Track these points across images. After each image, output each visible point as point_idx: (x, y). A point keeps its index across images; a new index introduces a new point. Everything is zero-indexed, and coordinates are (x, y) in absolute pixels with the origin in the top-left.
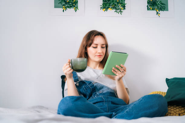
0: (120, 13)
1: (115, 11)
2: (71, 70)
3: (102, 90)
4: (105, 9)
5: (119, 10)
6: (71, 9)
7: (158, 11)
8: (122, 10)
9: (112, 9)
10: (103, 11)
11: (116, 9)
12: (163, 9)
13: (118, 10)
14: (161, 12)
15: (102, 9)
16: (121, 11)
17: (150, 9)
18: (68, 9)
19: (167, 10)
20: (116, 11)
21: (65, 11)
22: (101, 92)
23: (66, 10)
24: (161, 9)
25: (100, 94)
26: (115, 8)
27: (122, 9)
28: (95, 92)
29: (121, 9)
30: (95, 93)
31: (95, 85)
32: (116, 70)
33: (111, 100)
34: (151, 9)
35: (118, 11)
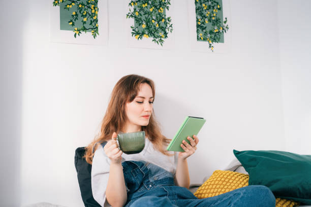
0: (160, 43)
1: (153, 40)
2: (119, 152)
3: (157, 175)
4: (138, 36)
5: (159, 39)
6: (87, 32)
7: (211, 43)
8: (162, 39)
9: (149, 37)
10: (135, 38)
11: (155, 37)
12: (217, 40)
13: (156, 38)
14: (214, 44)
15: (134, 35)
16: (161, 39)
17: (201, 38)
18: (83, 33)
20: (155, 40)
21: (77, 35)
22: (156, 179)
23: (79, 34)
24: (214, 39)
25: (156, 181)
26: (154, 35)
27: (163, 36)
28: (148, 179)
29: (161, 37)
30: (147, 181)
31: (149, 168)
32: (187, 144)
33: (177, 192)
34: (202, 39)
35: (157, 40)
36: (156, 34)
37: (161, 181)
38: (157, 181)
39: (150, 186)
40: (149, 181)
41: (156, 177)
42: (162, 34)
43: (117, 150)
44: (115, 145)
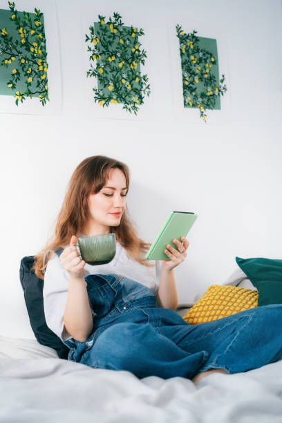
0: (133, 111)
1: (124, 108)
2: (80, 262)
3: (133, 293)
4: (103, 102)
5: (132, 105)
6: (33, 98)
7: (203, 110)
8: (136, 105)
9: (118, 102)
10: (99, 105)
11: (126, 103)
12: (211, 106)
13: (128, 104)
14: (208, 112)
15: (97, 101)
16: (134, 106)
17: (189, 104)
18: (27, 98)
19: (219, 108)
20: (126, 107)
21: (19, 102)
22: (132, 298)
23: (22, 101)
24: (208, 105)
25: (132, 302)
26: (124, 100)
27: (138, 102)
28: (121, 298)
29: (135, 103)
30: (120, 301)
31: (122, 283)
32: (173, 250)
33: (161, 317)
34: (191, 104)
35: (129, 106)
36: (127, 98)
37: (139, 302)
38: (134, 301)
39: (125, 308)
40: (123, 302)
41: (132, 296)
42: (135, 99)
43: (78, 259)
44: (74, 253)
